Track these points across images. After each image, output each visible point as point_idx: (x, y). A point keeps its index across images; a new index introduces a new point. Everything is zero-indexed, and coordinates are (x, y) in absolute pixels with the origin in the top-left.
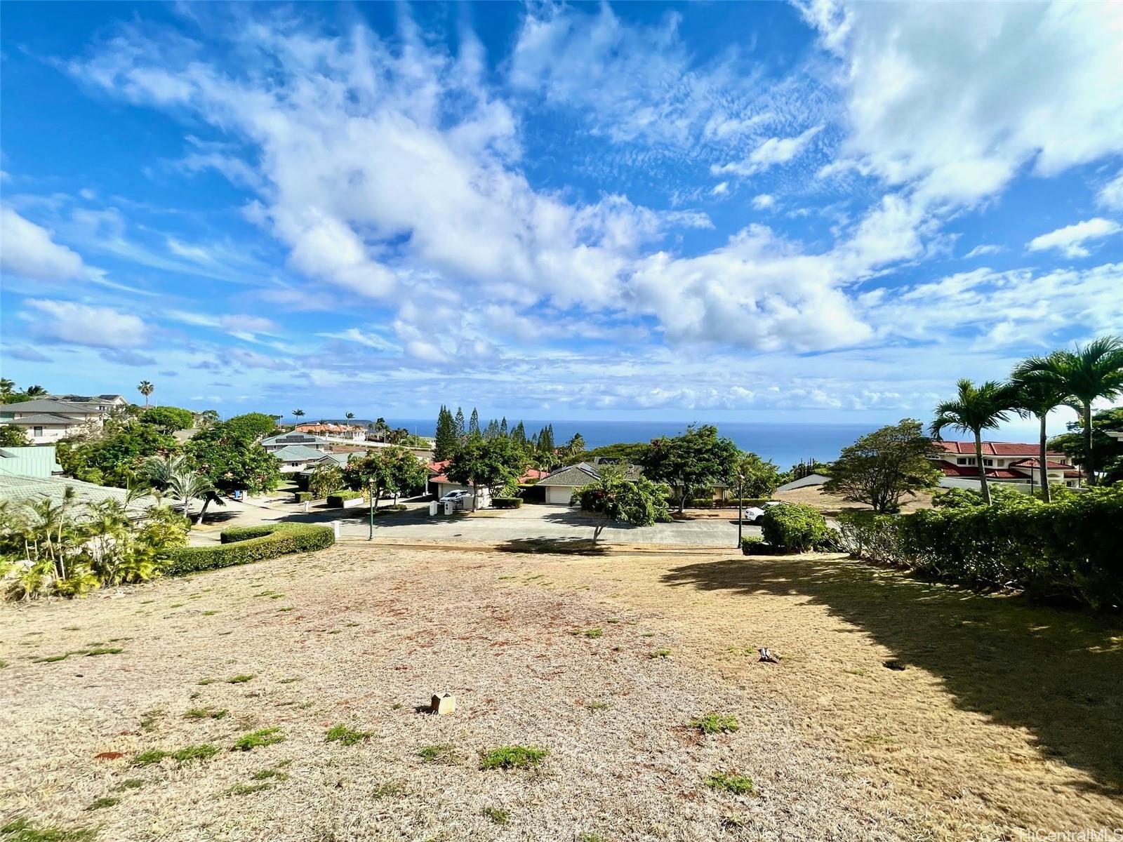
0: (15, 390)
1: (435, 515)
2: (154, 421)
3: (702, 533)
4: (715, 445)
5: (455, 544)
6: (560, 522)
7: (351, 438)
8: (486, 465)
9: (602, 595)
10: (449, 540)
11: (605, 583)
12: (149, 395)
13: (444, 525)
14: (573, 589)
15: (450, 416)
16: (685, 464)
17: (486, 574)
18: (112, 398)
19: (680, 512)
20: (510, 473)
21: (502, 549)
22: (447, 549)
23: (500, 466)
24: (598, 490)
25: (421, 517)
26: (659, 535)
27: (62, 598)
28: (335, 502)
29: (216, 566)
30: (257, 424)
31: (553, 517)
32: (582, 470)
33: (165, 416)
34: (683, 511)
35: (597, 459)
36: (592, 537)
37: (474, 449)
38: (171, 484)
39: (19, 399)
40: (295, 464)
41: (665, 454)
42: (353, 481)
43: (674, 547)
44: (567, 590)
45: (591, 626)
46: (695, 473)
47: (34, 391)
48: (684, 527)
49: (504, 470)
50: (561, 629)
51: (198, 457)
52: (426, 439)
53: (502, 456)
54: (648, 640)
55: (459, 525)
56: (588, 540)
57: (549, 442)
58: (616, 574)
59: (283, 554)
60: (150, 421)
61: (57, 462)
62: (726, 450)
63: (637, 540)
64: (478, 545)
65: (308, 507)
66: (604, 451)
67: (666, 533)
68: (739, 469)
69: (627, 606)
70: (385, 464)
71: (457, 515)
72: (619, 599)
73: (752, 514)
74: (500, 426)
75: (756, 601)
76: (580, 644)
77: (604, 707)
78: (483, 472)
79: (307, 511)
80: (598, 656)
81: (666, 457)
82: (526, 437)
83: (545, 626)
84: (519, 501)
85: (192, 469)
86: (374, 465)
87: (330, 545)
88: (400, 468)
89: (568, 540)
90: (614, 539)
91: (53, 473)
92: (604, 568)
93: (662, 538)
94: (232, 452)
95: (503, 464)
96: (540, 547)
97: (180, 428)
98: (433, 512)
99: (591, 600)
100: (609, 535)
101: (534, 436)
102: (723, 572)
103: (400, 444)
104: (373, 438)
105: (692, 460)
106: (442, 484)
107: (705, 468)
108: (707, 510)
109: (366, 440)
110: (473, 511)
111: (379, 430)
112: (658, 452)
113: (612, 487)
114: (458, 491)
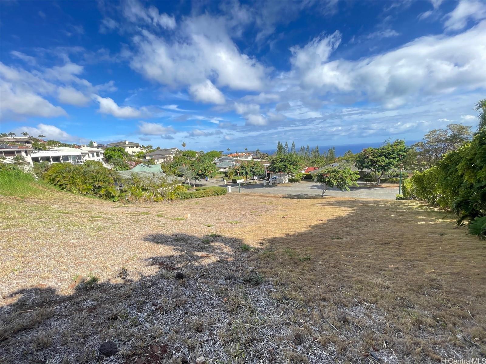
0: (153, 148)
2: (186, 155)
7: (247, 158)
8: (283, 165)
12: (185, 147)
15: (282, 146)
16: (378, 161)
18: (175, 149)
19: (378, 185)
21: (285, 197)
25: (261, 186)
28: (234, 181)
30: (213, 155)
39: (154, 151)
40: (225, 168)
47: (158, 148)
49: (290, 167)
61: (162, 169)
65: (225, 182)
71: (274, 185)
74: (306, 149)
79: (224, 184)
81: (367, 157)
85: (190, 169)
91: (161, 172)
95: (290, 164)
103: (265, 159)
104: (255, 158)
105: (382, 158)
106: (271, 174)
107: (389, 163)
108: (396, 184)
109: (252, 159)
110: (280, 184)
111: (257, 154)
112: (365, 155)
113: (329, 171)
114: (276, 176)
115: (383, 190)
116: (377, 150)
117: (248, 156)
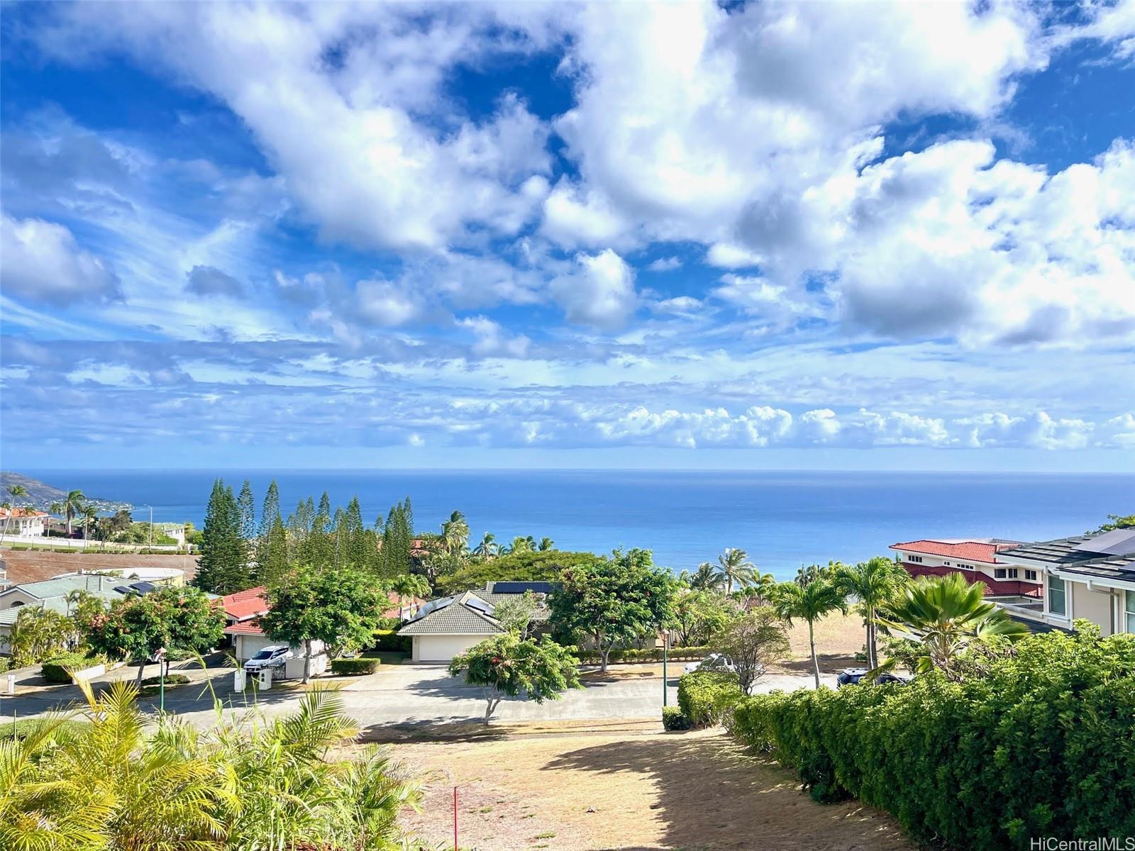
1: (243, 690)
3: (626, 701)
4: (647, 578)
6: (435, 694)
8: (327, 614)
9: (494, 784)
11: (497, 773)
13: (262, 708)
14: (466, 781)
15: (230, 498)
16: (606, 608)
19: (602, 670)
20: (363, 624)
21: (363, 739)
23: (349, 616)
24: (492, 655)
26: (571, 708)
28: (55, 676)
31: (424, 687)
32: (466, 606)
34: (608, 668)
35: (490, 585)
36: (483, 715)
37: (307, 590)
41: (581, 593)
42: (103, 643)
43: (586, 724)
44: (460, 783)
45: (484, 807)
46: (616, 621)
48: (606, 692)
49: (354, 620)
52: (167, 526)
53: (351, 600)
54: (524, 810)
56: (478, 720)
57: (405, 530)
58: (509, 764)
62: (661, 584)
63: (541, 716)
67: (580, 704)
68: (678, 610)
69: (514, 791)
70: (161, 616)
71: (278, 692)
72: (508, 786)
74: (316, 508)
76: (477, 816)
77: (492, 838)
78: (324, 627)
79: (12, 692)
80: (489, 822)
81: (580, 597)
82: (364, 525)
84: (374, 662)
86: (143, 618)
88: (182, 620)
89: (450, 721)
90: (512, 716)
92: (496, 759)
93: (574, 712)
95: (352, 611)
96: (414, 733)
98: (240, 684)
99: (484, 788)
100: (507, 712)
101: (378, 521)
103: (117, 541)
104: (58, 530)
105: (613, 601)
106: (243, 637)
107: (630, 612)
108: (640, 665)
109: (45, 534)
110: (304, 683)
111: (70, 513)
112: (571, 589)
113: (508, 650)
114: (273, 648)
115: (619, 689)
116: (599, 577)
117: (24, 522)
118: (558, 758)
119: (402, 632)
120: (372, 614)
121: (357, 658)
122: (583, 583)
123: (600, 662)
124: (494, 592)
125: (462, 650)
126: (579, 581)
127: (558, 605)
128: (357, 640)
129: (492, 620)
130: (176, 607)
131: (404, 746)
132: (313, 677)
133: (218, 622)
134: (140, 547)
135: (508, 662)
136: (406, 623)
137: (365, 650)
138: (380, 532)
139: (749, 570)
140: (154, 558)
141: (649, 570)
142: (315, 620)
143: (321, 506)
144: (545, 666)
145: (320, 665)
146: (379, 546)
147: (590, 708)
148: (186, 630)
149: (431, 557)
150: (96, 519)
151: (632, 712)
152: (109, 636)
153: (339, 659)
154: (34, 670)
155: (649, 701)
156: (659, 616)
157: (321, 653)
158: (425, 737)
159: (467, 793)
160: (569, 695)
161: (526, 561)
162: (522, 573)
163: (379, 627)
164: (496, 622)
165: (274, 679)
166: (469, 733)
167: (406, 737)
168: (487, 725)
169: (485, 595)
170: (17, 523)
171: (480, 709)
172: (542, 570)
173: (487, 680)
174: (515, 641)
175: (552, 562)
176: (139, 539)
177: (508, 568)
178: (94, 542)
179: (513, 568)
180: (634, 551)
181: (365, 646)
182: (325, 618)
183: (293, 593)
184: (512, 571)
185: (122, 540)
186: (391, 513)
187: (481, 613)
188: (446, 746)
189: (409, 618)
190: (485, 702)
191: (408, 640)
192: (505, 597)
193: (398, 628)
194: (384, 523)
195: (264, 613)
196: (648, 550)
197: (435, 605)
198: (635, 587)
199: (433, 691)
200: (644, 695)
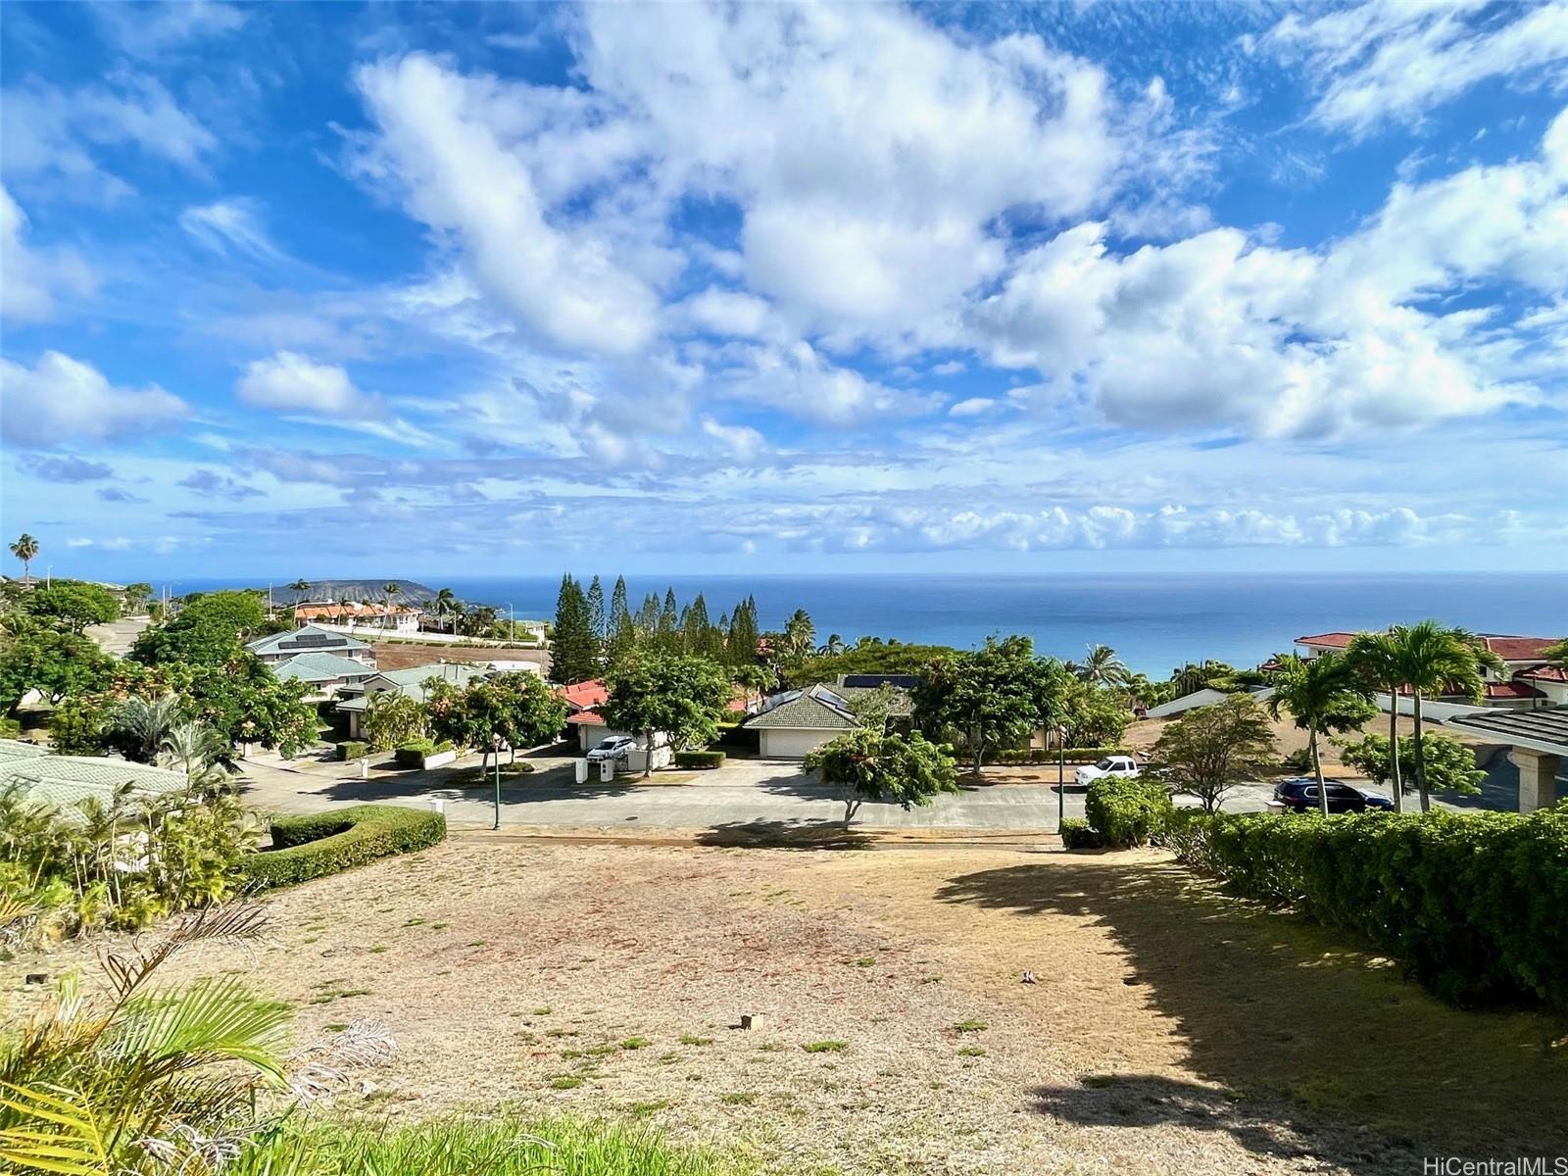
1: (584, 782)
2: (53, 611)
3: (1007, 808)
4: (1030, 668)
5: (631, 835)
6: (788, 793)
7: (394, 627)
8: (668, 702)
9: (869, 918)
10: (622, 828)
11: (871, 901)
12: (30, 559)
13: (604, 799)
14: (832, 910)
15: (579, 593)
16: (982, 701)
17: (707, 888)
19: (976, 772)
20: (706, 714)
21: (706, 841)
22: (624, 843)
23: (692, 705)
24: (850, 751)
25: (561, 786)
26: (943, 814)
27: (122, 933)
28: (409, 760)
29: (296, 880)
31: (774, 784)
32: (817, 699)
33: (74, 602)
34: (982, 769)
35: (842, 677)
36: (842, 818)
37: (646, 676)
38: (168, 744)
40: (318, 686)
41: (951, 685)
42: (448, 728)
43: (964, 834)
44: (825, 911)
45: (862, 955)
46: (995, 717)
48: (981, 798)
49: (697, 709)
50: (829, 959)
51: (198, 695)
52: (527, 624)
53: (693, 687)
54: (922, 967)
55: (628, 800)
56: (836, 824)
57: (750, 628)
58: (885, 886)
59: (377, 857)
60: (46, 611)
62: (1046, 676)
63: (908, 823)
64: (667, 835)
65: (363, 768)
66: (851, 661)
67: (953, 810)
68: (1066, 705)
69: (900, 931)
70: (502, 702)
71: (621, 784)
72: (889, 922)
73: (1084, 776)
74: (663, 605)
75: (1044, 922)
76: (854, 973)
77: (885, 1020)
78: (665, 715)
79: (366, 775)
80: (874, 984)
81: (950, 689)
82: (710, 622)
83: (811, 956)
84: (720, 756)
85: (191, 716)
86: (485, 703)
87: (440, 840)
88: (524, 706)
89: (804, 824)
90: (874, 822)
93: (947, 819)
94: (247, 684)
95: (694, 700)
96: (764, 837)
97: (98, 622)
98: (581, 776)
99: (856, 923)
100: (870, 817)
101: (724, 619)
102: (1016, 883)
103: (483, 636)
104: (432, 626)
105: (991, 693)
106: (586, 726)
107: (1012, 707)
108: (1018, 768)
109: (419, 630)
110: (646, 775)
111: (442, 610)
112: (940, 679)
113: (872, 746)
114: (616, 739)
115: (998, 794)
116: (972, 667)
117: (401, 618)
118: (949, 884)
119: (748, 725)
120: (716, 704)
121: (702, 750)
122: (953, 672)
123: (972, 763)
124: (845, 686)
125: (816, 746)
126: (948, 671)
127: (923, 697)
128: (703, 731)
129: (845, 714)
130: (516, 692)
131: (753, 851)
132: (656, 770)
133: (559, 709)
134: (504, 643)
135: (871, 760)
136: (752, 716)
137: (711, 743)
138: (725, 630)
139: (1118, 669)
140: (515, 653)
141: (1032, 657)
142: (655, 709)
143: (667, 603)
144: (916, 767)
145: (663, 757)
146: (725, 644)
147: (965, 815)
148: (529, 717)
149: (776, 655)
150: (464, 616)
151: (1017, 823)
152: (452, 721)
153: (683, 751)
154: (388, 756)
155: (1035, 809)
156: (1045, 712)
157: (665, 745)
158: (775, 841)
159: (835, 929)
160: (942, 798)
161: (878, 654)
162: (875, 666)
163: (724, 719)
164: (850, 717)
165: (616, 771)
166: (829, 839)
167: (755, 840)
168: (846, 831)
169: (834, 688)
170: (395, 619)
171: (837, 811)
172: (896, 664)
173: (846, 780)
174: (877, 738)
175: (906, 656)
176: (503, 635)
177: (859, 662)
178: (463, 638)
179: (865, 661)
180: (1013, 638)
181: (710, 739)
182: (665, 706)
183: (632, 680)
184: (863, 664)
185: (488, 635)
186: (736, 611)
187: (833, 707)
188: (802, 854)
189: (755, 712)
190: (843, 804)
191: (755, 734)
192: (858, 690)
193: (745, 720)
194: (729, 621)
195: (603, 700)
196: (1030, 638)
197: (783, 698)
198: (1016, 678)
199: (785, 789)
200: (1028, 802)
